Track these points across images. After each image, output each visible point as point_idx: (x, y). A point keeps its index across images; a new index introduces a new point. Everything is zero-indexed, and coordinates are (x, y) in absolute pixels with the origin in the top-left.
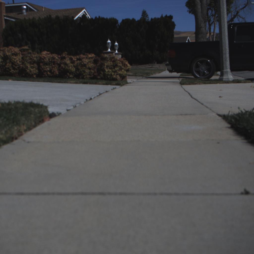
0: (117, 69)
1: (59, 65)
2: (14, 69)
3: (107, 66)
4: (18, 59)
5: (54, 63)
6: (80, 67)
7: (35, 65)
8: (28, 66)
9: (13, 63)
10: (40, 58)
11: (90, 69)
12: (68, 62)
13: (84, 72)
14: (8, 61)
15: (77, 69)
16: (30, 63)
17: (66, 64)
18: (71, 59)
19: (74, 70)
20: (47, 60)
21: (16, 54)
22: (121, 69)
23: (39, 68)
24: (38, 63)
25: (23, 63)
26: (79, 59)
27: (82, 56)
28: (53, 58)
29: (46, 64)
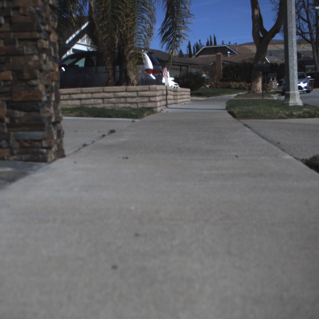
9: (242, 87)
21: (243, 84)
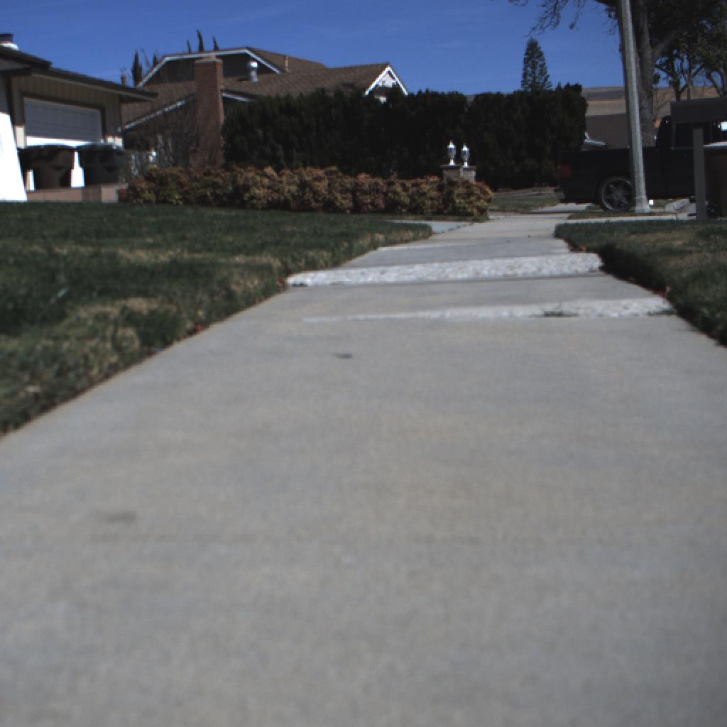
0: (473, 198)
1: (386, 194)
2: (317, 201)
3: (458, 195)
4: (322, 186)
5: (378, 191)
6: (416, 197)
7: (349, 195)
8: (339, 196)
9: (315, 193)
10: (357, 184)
11: (432, 199)
12: (399, 189)
13: (424, 204)
14: (307, 190)
15: (413, 200)
16: (341, 192)
17: (395, 193)
18: (403, 185)
19: (407, 201)
20: (366, 187)
21: (319, 179)
22: (479, 199)
23: (355, 201)
24: (353, 192)
25: (330, 192)
26: (416, 185)
27: (419, 180)
28: (376, 184)
29: (365, 193)
